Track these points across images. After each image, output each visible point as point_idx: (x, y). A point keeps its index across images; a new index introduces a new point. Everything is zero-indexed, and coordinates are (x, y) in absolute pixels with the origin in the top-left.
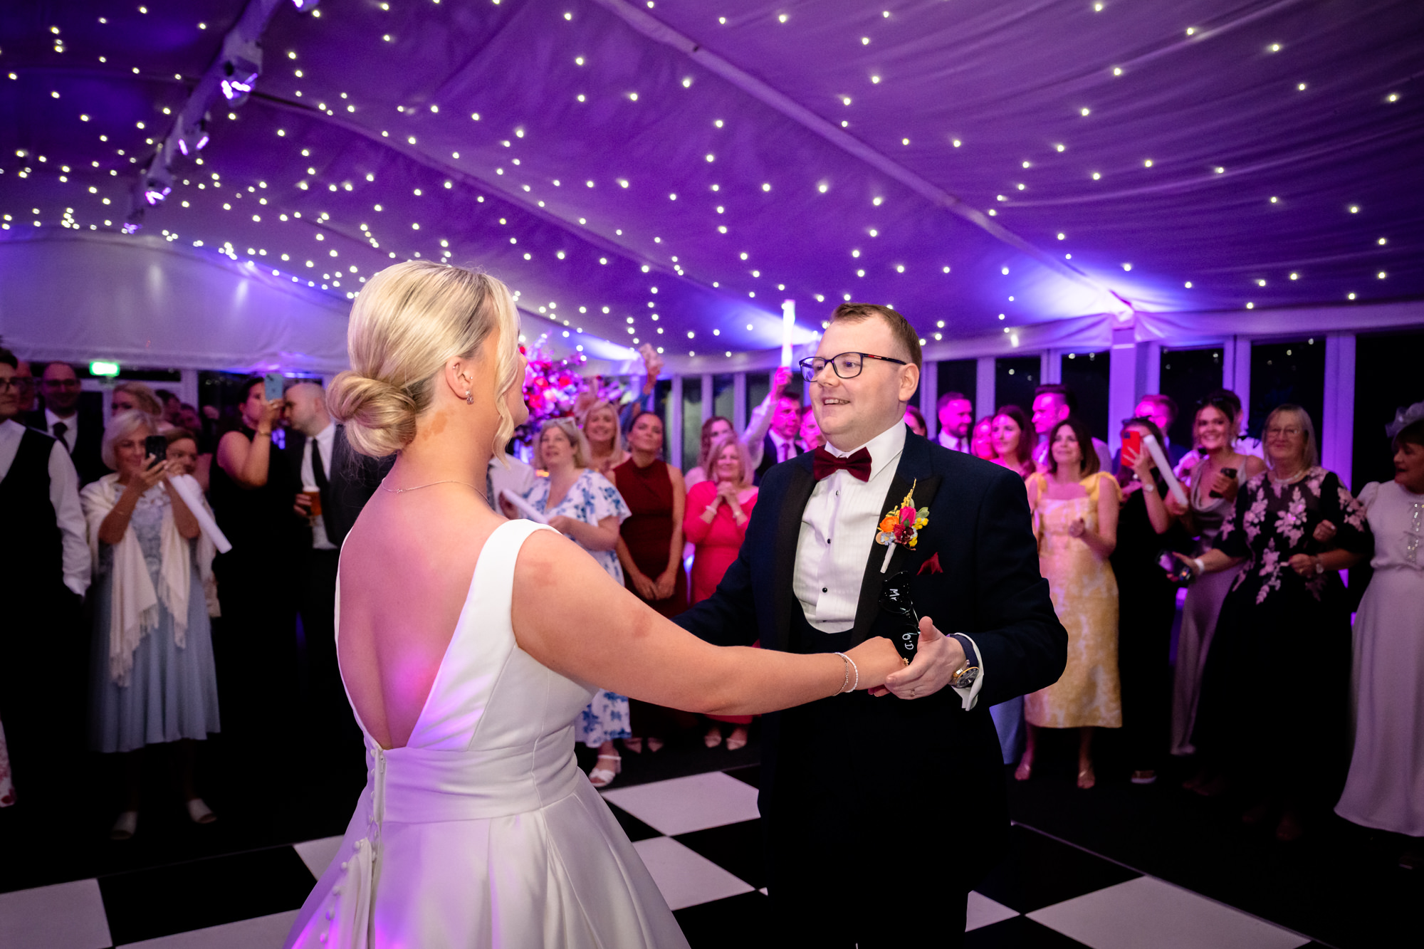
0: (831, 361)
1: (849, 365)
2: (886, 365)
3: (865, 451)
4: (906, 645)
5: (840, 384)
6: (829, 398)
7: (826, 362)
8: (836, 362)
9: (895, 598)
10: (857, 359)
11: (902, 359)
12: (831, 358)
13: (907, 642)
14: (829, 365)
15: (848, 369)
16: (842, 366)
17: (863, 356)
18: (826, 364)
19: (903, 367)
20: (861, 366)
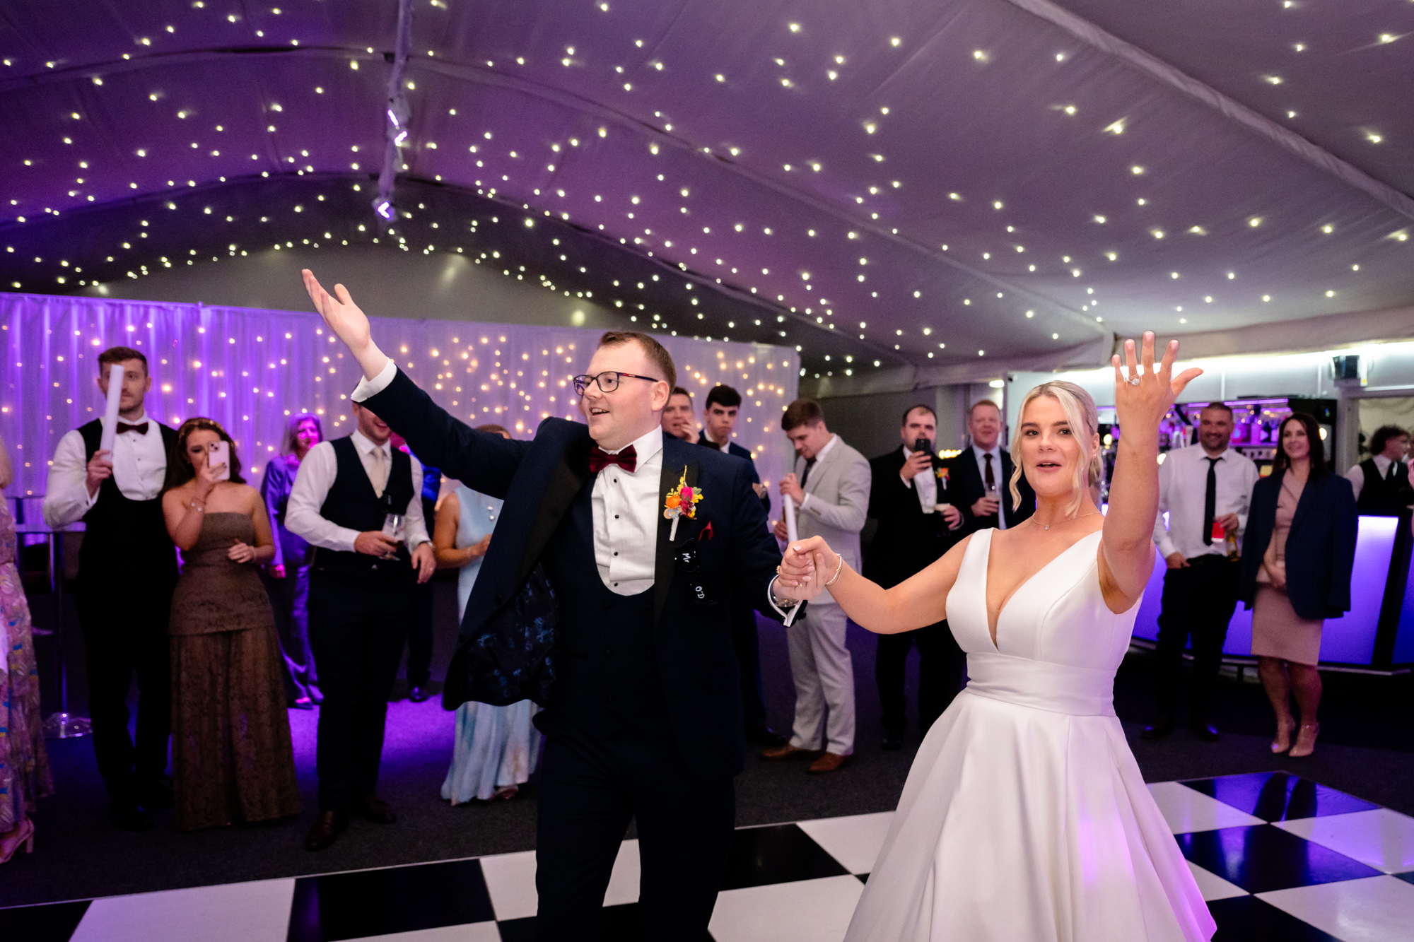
0: (596, 378)
1: (610, 381)
2: (641, 382)
3: (631, 447)
4: (699, 595)
5: (603, 397)
6: (595, 408)
7: (593, 379)
8: (600, 379)
9: (687, 561)
10: (614, 377)
11: (654, 377)
12: (595, 376)
13: (700, 593)
14: (595, 382)
15: (610, 384)
16: (605, 383)
17: (619, 374)
18: (592, 380)
19: (655, 384)
20: (618, 382)
